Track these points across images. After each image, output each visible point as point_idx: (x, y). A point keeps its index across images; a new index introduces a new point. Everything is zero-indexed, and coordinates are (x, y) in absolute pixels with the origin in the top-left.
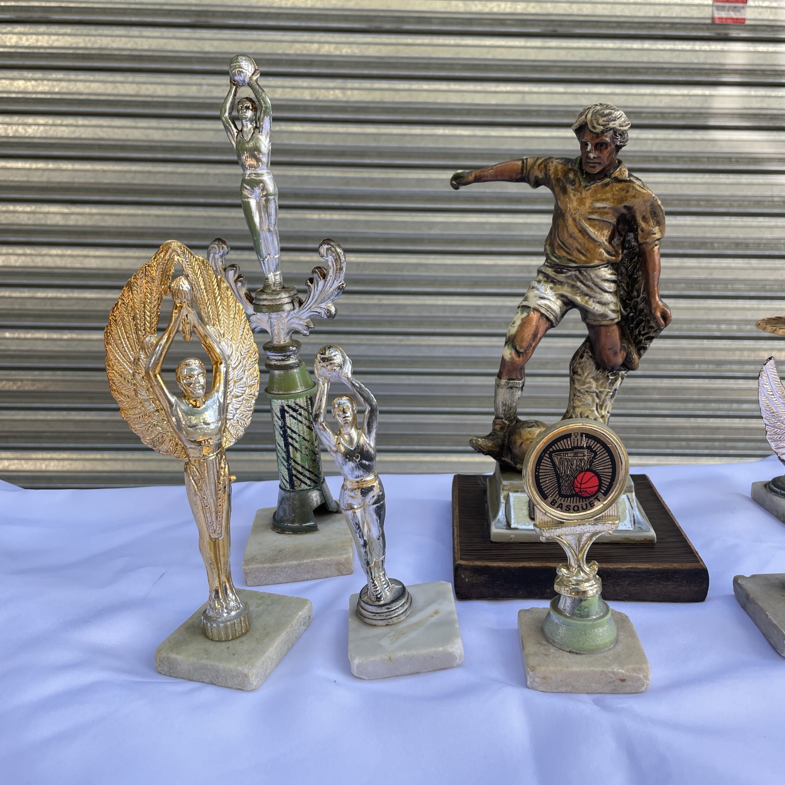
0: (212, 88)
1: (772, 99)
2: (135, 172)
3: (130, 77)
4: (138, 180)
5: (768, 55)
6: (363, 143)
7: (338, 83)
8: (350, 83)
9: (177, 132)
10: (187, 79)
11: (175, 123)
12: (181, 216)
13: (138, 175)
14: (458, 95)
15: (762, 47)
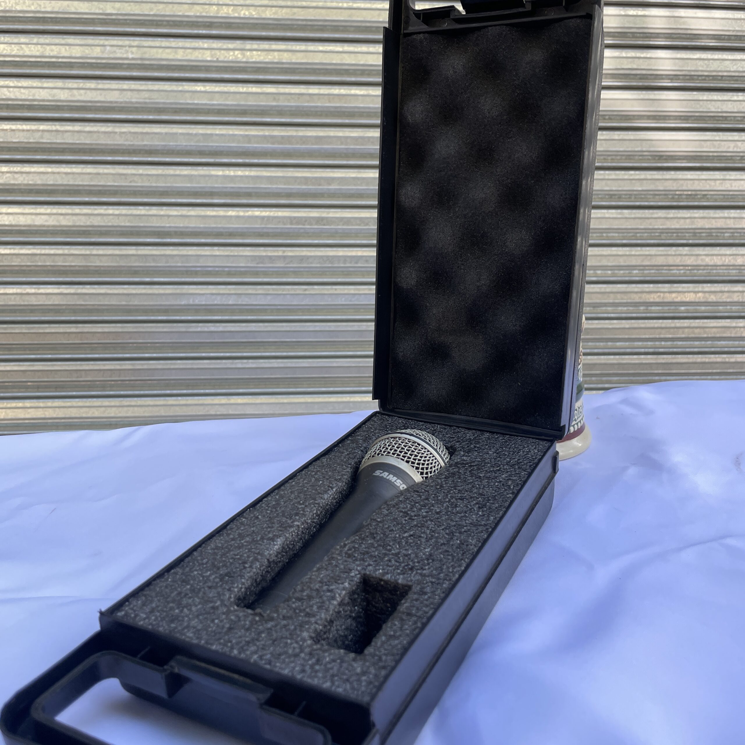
0: (115, 48)
1: (641, 60)
2: (43, 131)
3: (35, 39)
4: (47, 139)
5: (638, 18)
6: (263, 102)
7: (238, 44)
8: (249, 45)
9: (82, 92)
10: (90, 40)
11: (81, 83)
12: (89, 174)
13: (46, 134)
14: (352, 55)
15: (632, 11)
